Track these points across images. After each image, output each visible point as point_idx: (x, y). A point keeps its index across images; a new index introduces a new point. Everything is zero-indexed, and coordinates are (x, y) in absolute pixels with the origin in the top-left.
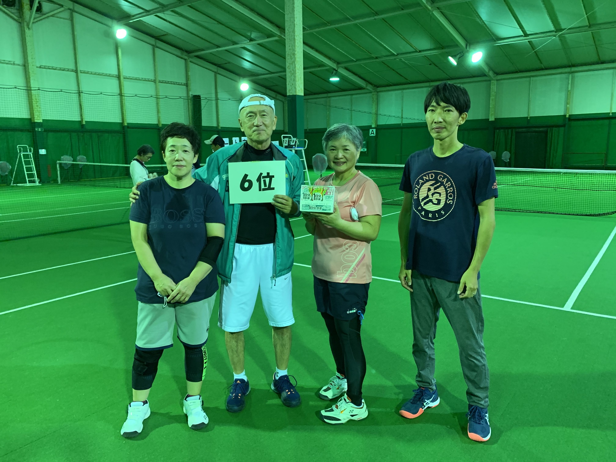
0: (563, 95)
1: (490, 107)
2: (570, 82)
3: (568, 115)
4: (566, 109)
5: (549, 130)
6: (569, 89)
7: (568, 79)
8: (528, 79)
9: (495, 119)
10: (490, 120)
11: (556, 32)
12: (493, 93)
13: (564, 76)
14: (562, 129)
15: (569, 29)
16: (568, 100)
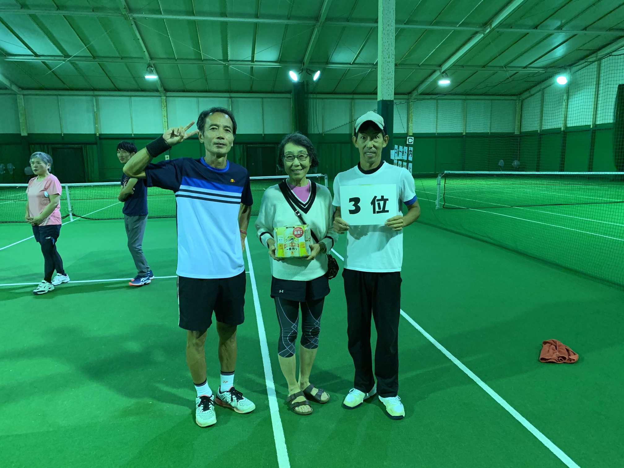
0: (91, 115)
1: (20, 121)
2: (95, 104)
3: (98, 134)
4: (96, 129)
5: (83, 147)
6: (95, 110)
7: (92, 100)
8: (55, 97)
9: (28, 134)
10: (22, 135)
11: (64, 58)
12: (20, 108)
13: (89, 98)
14: (95, 146)
15: (75, 56)
16: (96, 120)
